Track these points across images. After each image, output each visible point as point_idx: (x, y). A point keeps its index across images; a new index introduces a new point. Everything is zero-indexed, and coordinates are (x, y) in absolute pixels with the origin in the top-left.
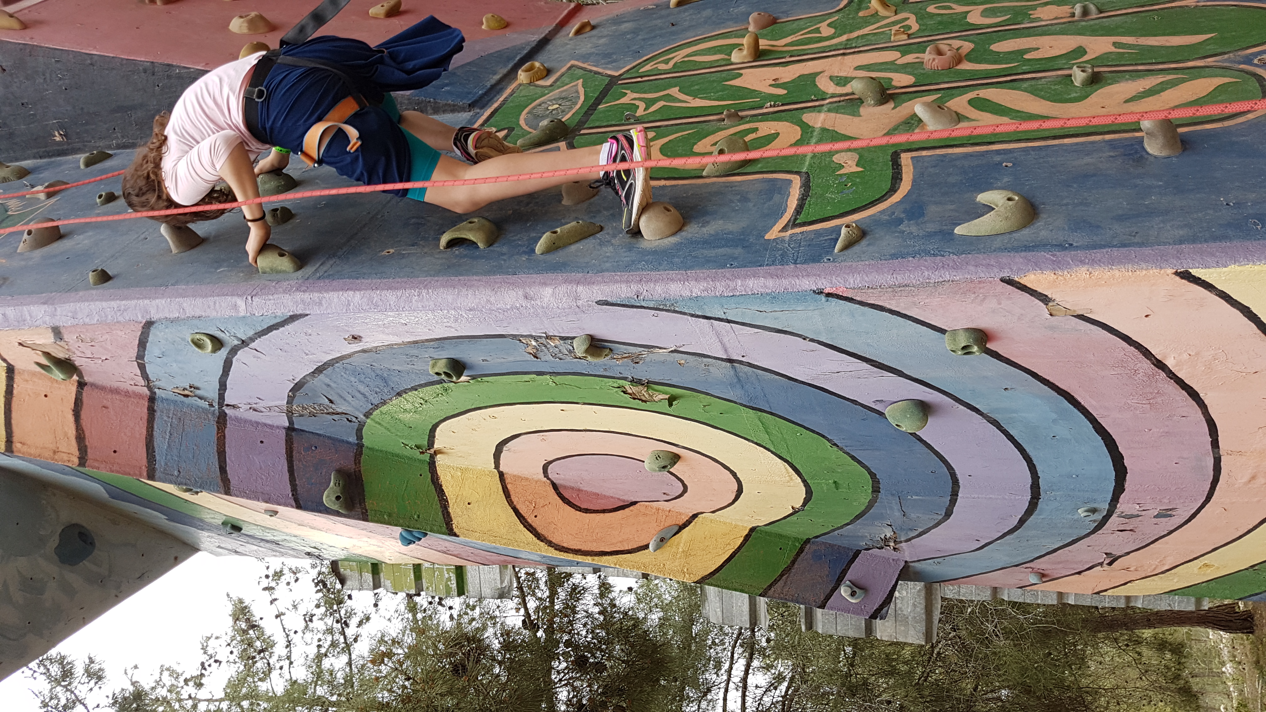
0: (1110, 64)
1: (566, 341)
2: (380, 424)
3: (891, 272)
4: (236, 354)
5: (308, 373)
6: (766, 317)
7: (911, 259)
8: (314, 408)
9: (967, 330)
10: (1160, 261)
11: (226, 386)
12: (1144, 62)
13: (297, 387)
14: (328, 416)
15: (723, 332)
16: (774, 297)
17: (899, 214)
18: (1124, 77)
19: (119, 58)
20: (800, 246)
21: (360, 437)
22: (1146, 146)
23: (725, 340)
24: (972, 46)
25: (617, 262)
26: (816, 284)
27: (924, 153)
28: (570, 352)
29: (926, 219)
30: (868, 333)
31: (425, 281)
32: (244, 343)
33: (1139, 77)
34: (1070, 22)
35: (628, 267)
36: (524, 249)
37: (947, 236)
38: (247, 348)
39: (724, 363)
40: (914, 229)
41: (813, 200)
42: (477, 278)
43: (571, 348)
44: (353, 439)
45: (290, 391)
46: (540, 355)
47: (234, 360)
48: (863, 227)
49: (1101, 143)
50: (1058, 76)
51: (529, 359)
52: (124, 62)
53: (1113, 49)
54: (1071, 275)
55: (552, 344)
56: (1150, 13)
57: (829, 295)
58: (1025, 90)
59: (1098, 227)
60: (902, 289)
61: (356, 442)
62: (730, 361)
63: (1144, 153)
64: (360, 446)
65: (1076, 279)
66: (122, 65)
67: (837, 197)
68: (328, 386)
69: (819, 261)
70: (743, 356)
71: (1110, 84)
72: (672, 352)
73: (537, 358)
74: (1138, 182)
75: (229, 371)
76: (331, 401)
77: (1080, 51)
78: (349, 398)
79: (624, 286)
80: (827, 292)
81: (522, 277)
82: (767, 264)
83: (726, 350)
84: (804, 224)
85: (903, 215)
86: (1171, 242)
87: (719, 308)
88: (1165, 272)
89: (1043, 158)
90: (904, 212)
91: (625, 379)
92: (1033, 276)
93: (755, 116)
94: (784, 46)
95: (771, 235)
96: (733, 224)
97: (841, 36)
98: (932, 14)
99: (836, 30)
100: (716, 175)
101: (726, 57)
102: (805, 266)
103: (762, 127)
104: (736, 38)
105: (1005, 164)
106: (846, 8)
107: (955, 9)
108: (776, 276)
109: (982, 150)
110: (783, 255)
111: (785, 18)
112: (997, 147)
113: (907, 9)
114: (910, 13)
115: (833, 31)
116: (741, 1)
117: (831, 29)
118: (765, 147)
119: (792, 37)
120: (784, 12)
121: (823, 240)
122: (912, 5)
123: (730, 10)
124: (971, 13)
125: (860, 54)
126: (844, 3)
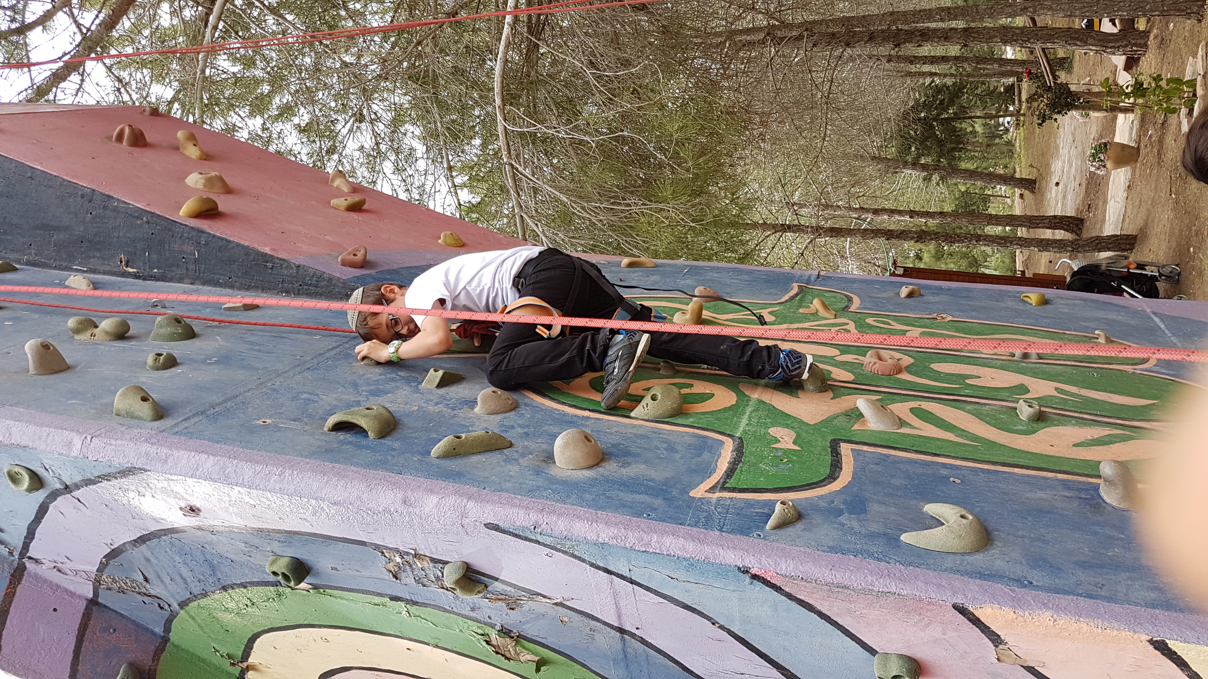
0: (1054, 406)
1: (437, 565)
2: (194, 619)
3: (830, 567)
4: (56, 499)
5: (129, 540)
6: (676, 587)
7: (852, 557)
8: (126, 583)
9: (901, 656)
10: (1134, 623)
11: (34, 534)
12: (1089, 412)
13: (114, 554)
14: (139, 597)
15: (623, 593)
16: (692, 565)
17: (838, 503)
18: (1070, 421)
19: (61, 178)
20: (727, 513)
21: (167, 629)
22: (1102, 494)
23: (622, 604)
24: (912, 361)
25: (520, 484)
26: (743, 560)
27: (865, 448)
28: (438, 578)
29: (868, 516)
30: (788, 634)
31: (293, 460)
32: (67, 489)
33: (1086, 425)
34: (1010, 360)
35: (531, 492)
36: (419, 448)
37: (893, 541)
38: (69, 495)
39: (613, 632)
40: (855, 524)
41: (746, 467)
42: (355, 469)
43: (440, 574)
44: (159, 630)
45: (104, 557)
46: (403, 575)
47: (51, 506)
48: (799, 508)
49: (1054, 480)
50: (1002, 406)
51: (387, 578)
52: (65, 183)
53: (1056, 394)
54: (1033, 618)
55: (419, 565)
56: (1090, 369)
57: (755, 577)
58: (969, 412)
59: (1059, 569)
60: (840, 590)
61: (162, 634)
62: (621, 631)
63: (1101, 501)
64: (165, 640)
65: (1037, 623)
66: (61, 185)
67: (773, 471)
68: (148, 560)
69: (747, 535)
70: (637, 628)
71: (1056, 425)
72: (556, 604)
73: (397, 579)
74: (1098, 529)
75: (42, 518)
76: (146, 580)
77: (1023, 389)
78: (167, 580)
79: (521, 512)
80: (753, 572)
81: (408, 478)
82: (689, 525)
83: (619, 616)
84: (733, 490)
85: (842, 507)
86: (1143, 603)
87: (625, 563)
88: (1139, 638)
89: (993, 482)
90: (843, 503)
91: (493, 626)
92: (990, 609)
93: (691, 373)
94: (726, 320)
95: (697, 493)
96: (656, 471)
97: (781, 324)
98: (871, 325)
99: (776, 318)
100: (645, 418)
101: (668, 317)
102: (732, 536)
103: (697, 384)
104: (680, 304)
105: (953, 479)
106: (787, 302)
107: (894, 326)
108: (698, 540)
109: (927, 460)
110: (708, 518)
111: (728, 298)
112: (943, 460)
113: (846, 316)
114: (849, 320)
115: (773, 318)
116: (688, 276)
117: (771, 316)
118: (698, 403)
119: (733, 314)
120: (728, 293)
121: (753, 512)
122: (852, 313)
123: (676, 280)
124: (910, 332)
125: (800, 344)
126: (786, 298)
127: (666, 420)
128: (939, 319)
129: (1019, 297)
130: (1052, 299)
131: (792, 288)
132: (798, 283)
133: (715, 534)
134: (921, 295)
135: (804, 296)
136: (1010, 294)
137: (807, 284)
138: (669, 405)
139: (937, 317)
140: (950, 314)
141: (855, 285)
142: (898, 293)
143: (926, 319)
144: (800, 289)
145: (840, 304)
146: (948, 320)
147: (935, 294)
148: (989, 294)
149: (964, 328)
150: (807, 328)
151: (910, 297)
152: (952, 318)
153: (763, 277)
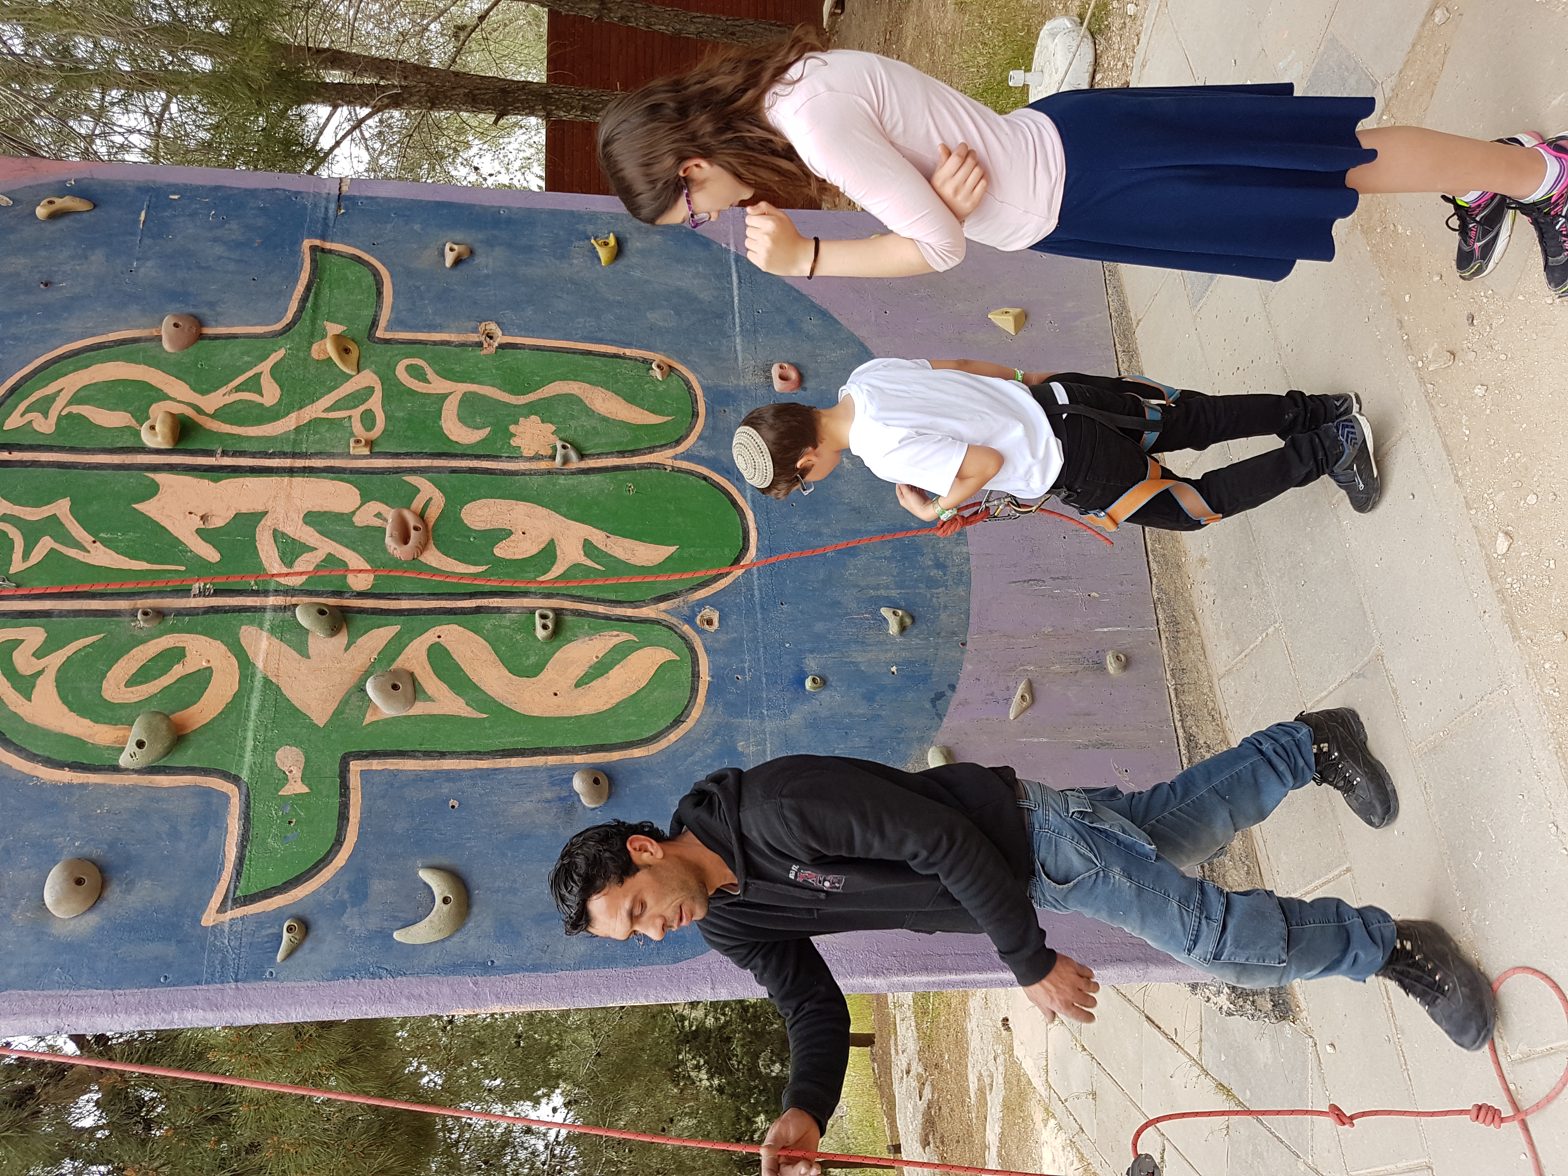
0: (573, 591)
7: (351, 981)
17: (343, 891)
18: (583, 626)
20: (241, 946)
24: (442, 501)
25: (25, 966)
27: (374, 764)
29: (369, 905)
34: (548, 473)
37: (387, 940)
40: (356, 923)
41: (254, 849)
48: (305, 914)
50: (522, 610)
53: (582, 558)
58: (487, 637)
59: (519, 932)
67: (280, 849)
69: (260, 978)
71: (568, 641)
77: (549, 554)
82: (206, 980)
84: (245, 900)
85: (347, 895)
89: (487, 795)
90: (348, 888)
93: (180, 613)
94: (214, 416)
95: (209, 919)
96: (163, 888)
97: (288, 414)
98: (402, 388)
99: (282, 390)
100: (137, 767)
101: (133, 423)
102: (247, 985)
103: (191, 647)
104: (145, 364)
105: (452, 802)
106: (295, 324)
107: (430, 383)
108: (216, 1007)
109: (433, 769)
110: (223, 963)
111: (213, 323)
112: (448, 764)
113: (372, 359)
114: (376, 373)
115: (278, 392)
116: (147, 241)
117: (275, 384)
118: (195, 703)
119: (224, 390)
120: (211, 305)
121: (265, 936)
122: (380, 347)
123: (132, 264)
124: (447, 402)
125: (312, 479)
126: (293, 306)
127: (161, 763)
128: (485, 345)
129: (589, 239)
130: (628, 236)
131: (303, 259)
132: (311, 236)
133: (231, 989)
134: (472, 252)
135: (318, 288)
136: (580, 227)
137: (323, 238)
138: (160, 747)
139: (482, 338)
140: (501, 321)
141: (389, 226)
142: (443, 250)
143: (470, 346)
144: (314, 261)
145: (365, 312)
146: (496, 344)
147: (490, 243)
148: (555, 231)
149: (512, 369)
150: (321, 419)
151: (458, 262)
152: (501, 338)
153: (260, 222)
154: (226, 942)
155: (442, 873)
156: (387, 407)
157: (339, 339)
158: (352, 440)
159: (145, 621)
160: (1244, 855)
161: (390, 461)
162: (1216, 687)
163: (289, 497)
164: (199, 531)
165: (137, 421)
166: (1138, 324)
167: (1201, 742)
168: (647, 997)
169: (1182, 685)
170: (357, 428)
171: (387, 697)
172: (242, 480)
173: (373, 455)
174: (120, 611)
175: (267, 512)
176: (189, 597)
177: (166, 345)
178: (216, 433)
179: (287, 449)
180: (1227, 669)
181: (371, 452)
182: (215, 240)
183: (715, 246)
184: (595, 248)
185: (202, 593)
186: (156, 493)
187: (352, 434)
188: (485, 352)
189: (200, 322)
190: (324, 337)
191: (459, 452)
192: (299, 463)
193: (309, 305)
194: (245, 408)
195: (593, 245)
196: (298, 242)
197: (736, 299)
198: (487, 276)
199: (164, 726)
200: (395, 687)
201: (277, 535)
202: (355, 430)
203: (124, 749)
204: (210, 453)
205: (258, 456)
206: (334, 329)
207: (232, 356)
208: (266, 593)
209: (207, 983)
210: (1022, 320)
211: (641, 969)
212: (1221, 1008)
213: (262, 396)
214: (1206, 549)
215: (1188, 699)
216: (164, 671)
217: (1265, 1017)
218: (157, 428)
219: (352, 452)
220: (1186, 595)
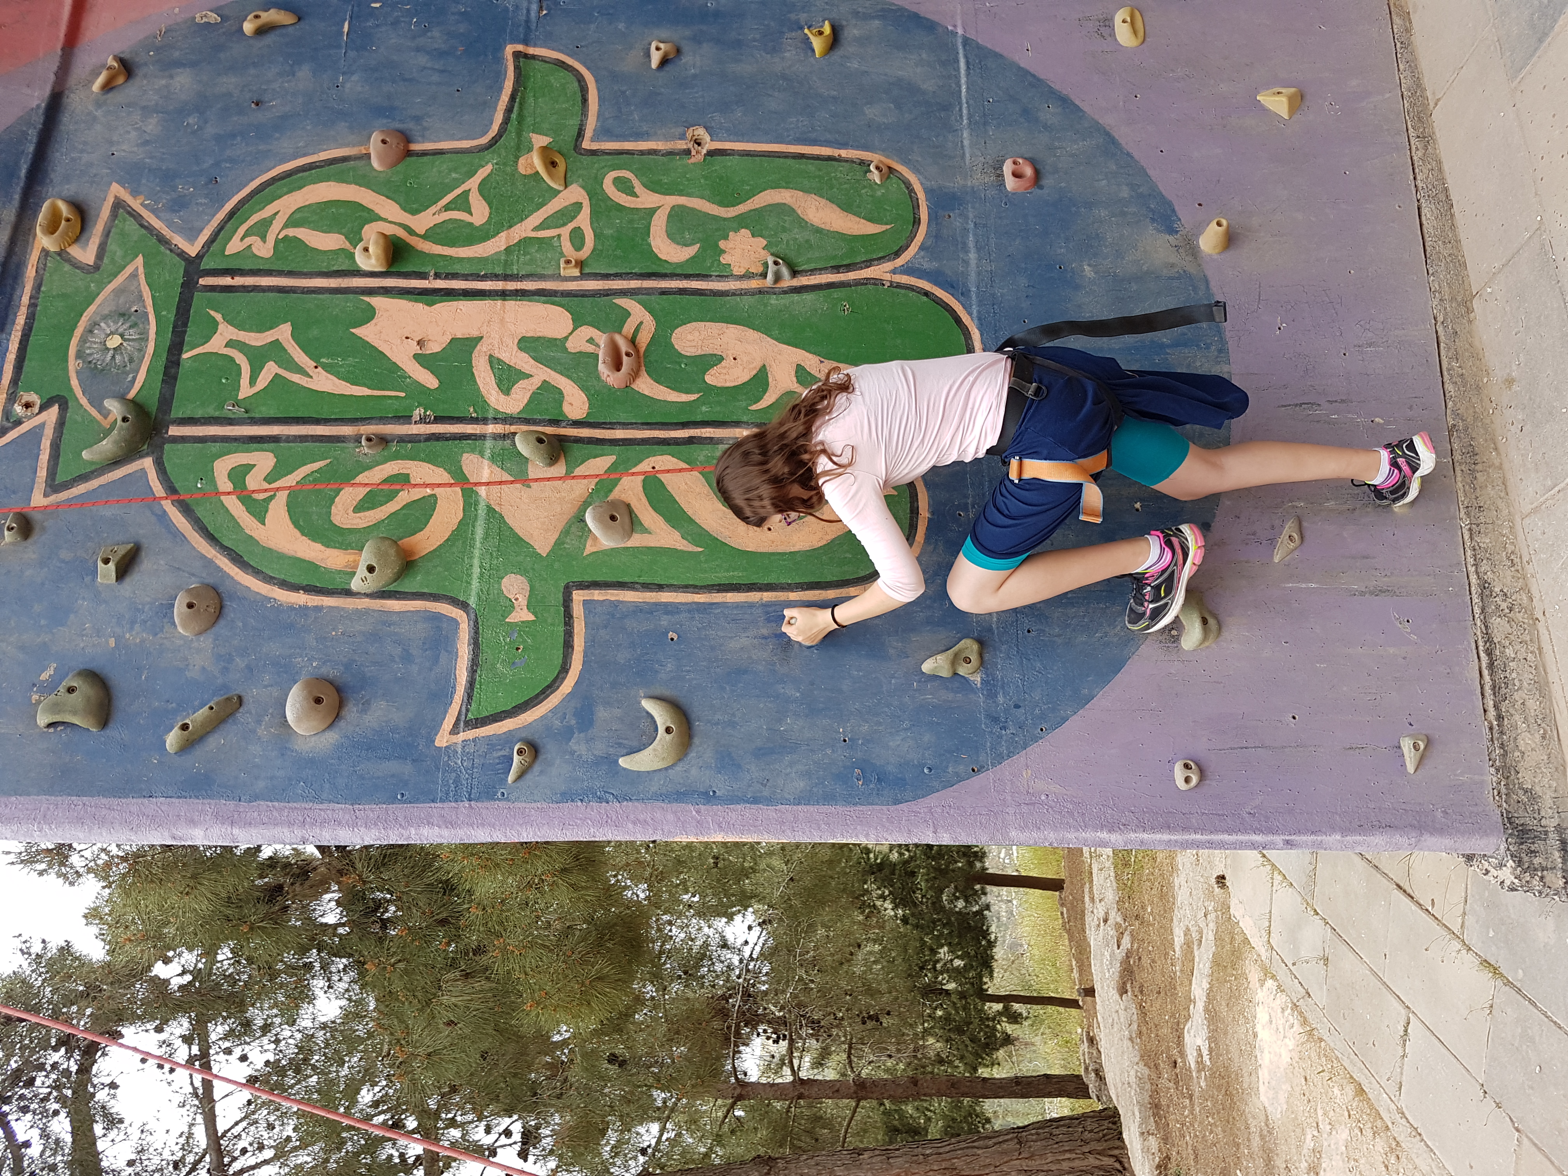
17: (570, 717)
20: (473, 766)
24: (652, 325)
27: (596, 594)
29: (595, 731)
34: (761, 291)
37: (612, 769)
40: (583, 748)
41: (483, 674)
48: (534, 738)
49: (757, 607)
59: (739, 765)
67: (509, 673)
69: (493, 798)
74: (781, 689)
77: (763, 380)
79: (286, 831)
84: (476, 723)
85: (574, 721)
89: (705, 628)
90: (574, 715)
93: (403, 439)
94: (425, 237)
95: (442, 740)
96: (398, 709)
97: (498, 233)
98: (609, 203)
99: (491, 208)
100: (369, 591)
101: (347, 245)
102: (479, 805)
103: (415, 474)
104: (356, 184)
105: (671, 635)
106: (501, 137)
107: (637, 197)
108: (451, 824)
109: (652, 601)
110: (457, 782)
111: (420, 139)
112: (666, 597)
113: (580, 172)
114: (583, 187)
115: (487, 211)
116: (352, 54)
117: (483, 202)
118: (422, 530)
119: (433, 209)
120: (417, 119)
121: (494, 758)
122: (586, 160)
123: (338, 79)
124: (656, 217)
125: (524, 303)
126: (499, 118)
127: (392, 588)
128: (693, 153)
129: (802, 28)
130: (844, 23)
131: (506, 67)
132: (514, 41)
133: (465, 807)
134: (678, 51)
135: (523, 99)
136: (793, 16)
137: (526, 42)
138: (389, 573)
139: (690, 145)
140: (709, 124)
141: (593, 27)
142: (649, 50)
143: (678, 154)
144: (517, 68)
145: (571, 122)
146: (704, 151)
147: (697, 40)
148: (766, 23)
149: (721, 178)
150: (530, 238)
151: (664, 62)
152: (709, 144)
153: (462, 28)
154: (459, 762)
155: (664, 704)
156: (596, 225)
157: (545, 151)
158: (562, 261)
159: (369, 447)
160: (1540, 717)
161: (601, 282)
162: (1518, 527)
163: (502, 320)
164: (416, 357)
165: (351, 243)
166: (1436, 104)
167: (1497, 590)
168: (867, 836)
169: (1478, 525)
170: (567, 247)
171: (605, 528)
172: (456, 303)
173: (584, 276)
174: (344, 437)
175: (482, 337)
176: (410, 424)
177: (375, 164)
178: (428, 255)
179: (499, 270)
180: (1533, 506)
181: (581, 274)
182: (418, 49)
183: (940, 30)
184: (809, 38)
185: (423, 420)
186: (373, 318)
187: (562, 254)
188: (693, 160)
189: (407, 139)
190: (530, 150)
191: (668, 272)
192: (511, 286)
193: (514, 116)
194: (454, 228)
195: (806, 34)
196: (500, 48)
197: (964, 90)
198: (695, 76)
199: (392, 552)
200: (613, 518)
201: (493, 361)
202: (564, 250)
203: (355, 573)
204: (423, 276)
205: (470, 278)
206: (540, 141)
207: (440, 172)
208: (484, 421)
209: (442, 801)
210: (1298, 101)
211: (861, 808)
212: (1502, 882)
213: (472, 215)
214: (1514, 368)
215: (1484, 541)
216: (391, 496)
217: (1555, 895)
218: (370, 250)
219: (562, 273)
220: (1488, 421)
